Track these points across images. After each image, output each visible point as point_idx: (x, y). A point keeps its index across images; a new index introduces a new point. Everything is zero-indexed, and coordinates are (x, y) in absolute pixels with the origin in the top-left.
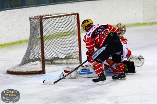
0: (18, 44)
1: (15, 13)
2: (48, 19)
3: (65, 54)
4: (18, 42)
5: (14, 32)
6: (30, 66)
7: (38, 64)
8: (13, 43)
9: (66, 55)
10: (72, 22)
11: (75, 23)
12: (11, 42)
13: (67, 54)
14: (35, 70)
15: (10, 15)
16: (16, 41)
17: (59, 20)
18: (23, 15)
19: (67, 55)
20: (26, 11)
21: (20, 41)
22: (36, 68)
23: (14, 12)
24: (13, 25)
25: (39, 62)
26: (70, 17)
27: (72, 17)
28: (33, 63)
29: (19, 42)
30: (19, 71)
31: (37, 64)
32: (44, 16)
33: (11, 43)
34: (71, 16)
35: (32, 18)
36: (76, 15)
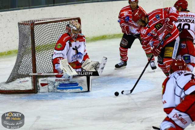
2: (43, 25)
6: (18, 83)
17: (56, 26)
18: (13, 19)
22: (26, 86)
25: (29, 78)
28: (22, 80)
31: (27, 81)
32: (36, 21)
35: (21, 24)
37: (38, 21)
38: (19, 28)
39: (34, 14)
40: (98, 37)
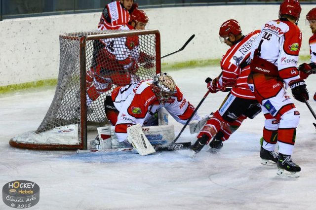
0: (35, 86)
1: (32, 25)
4: (35, 82)
5: (28, 62)
6: (56, 133)
7: (73, 130)
8: (25, 85)
10: (146, 47)
11: (152, 51)
12: (21, 83)
14: (67, 142)
15: (22, 28)
16: (30, 82)
18: (48, 29)
20: (54, 22)
21: (40, 81)
23: (30, 23)
24: (26, 49)
25: (75, 126)
26: (143, 39)
27: (146, 38)
28: (63, 128)
29: (37, 83)
30: (35, 143)
31: (71, 130)
32: (89, 35)
33: (20, 85)
34: (143, 36)
35: (65, 38)
36: (154, 35)
37: (92, 34)
38: (61, 44)
39: (81, 22)
40: (183, 63)
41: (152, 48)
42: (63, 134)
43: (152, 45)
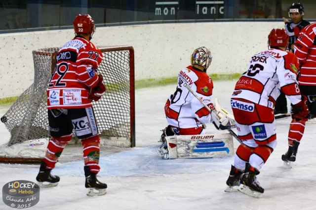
3: (103, 126)
7: (44, 143)
9: (104, 129)
11: (125, 66)
13: (106, 126)
14: (38, 155)
19: (107, 129)
25: (46, 140)
26: (116, 54)
27: (120, 53)
28: (34, 141)
30: (7, 155)
34: (117, 52)
36: (128, 51)
41: (125, 63)
42: (34, 147)
43: (126, 60)
